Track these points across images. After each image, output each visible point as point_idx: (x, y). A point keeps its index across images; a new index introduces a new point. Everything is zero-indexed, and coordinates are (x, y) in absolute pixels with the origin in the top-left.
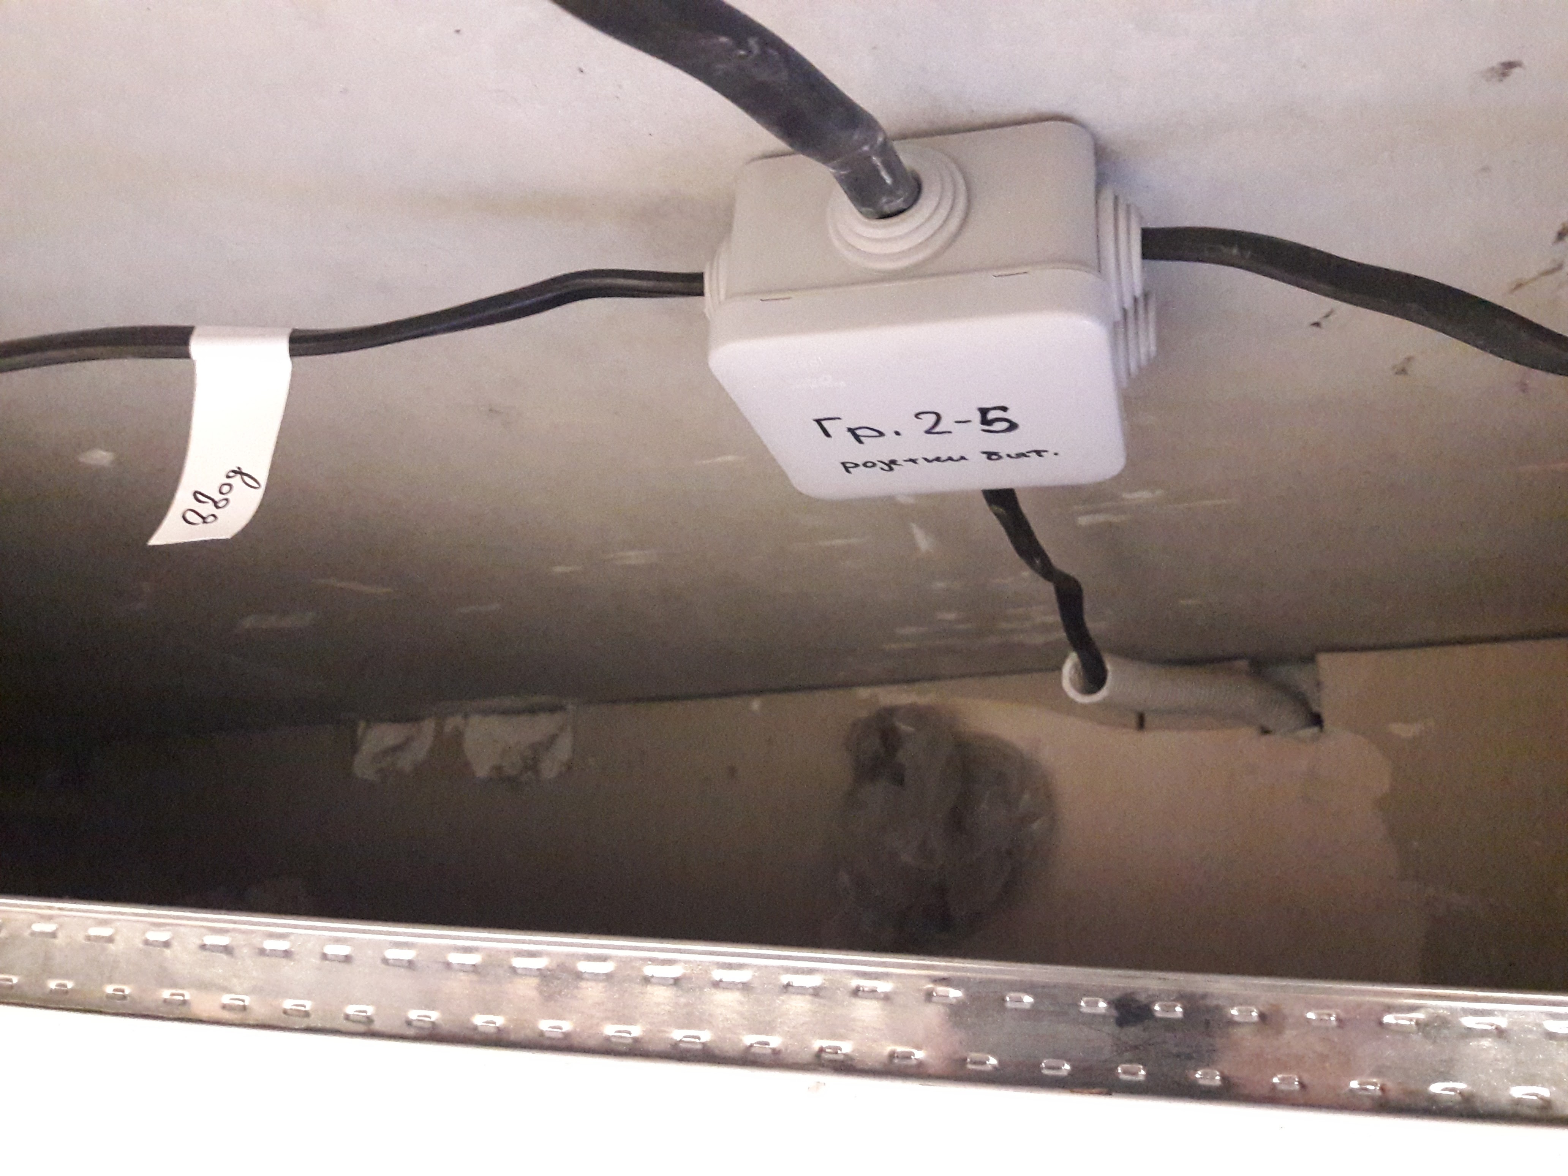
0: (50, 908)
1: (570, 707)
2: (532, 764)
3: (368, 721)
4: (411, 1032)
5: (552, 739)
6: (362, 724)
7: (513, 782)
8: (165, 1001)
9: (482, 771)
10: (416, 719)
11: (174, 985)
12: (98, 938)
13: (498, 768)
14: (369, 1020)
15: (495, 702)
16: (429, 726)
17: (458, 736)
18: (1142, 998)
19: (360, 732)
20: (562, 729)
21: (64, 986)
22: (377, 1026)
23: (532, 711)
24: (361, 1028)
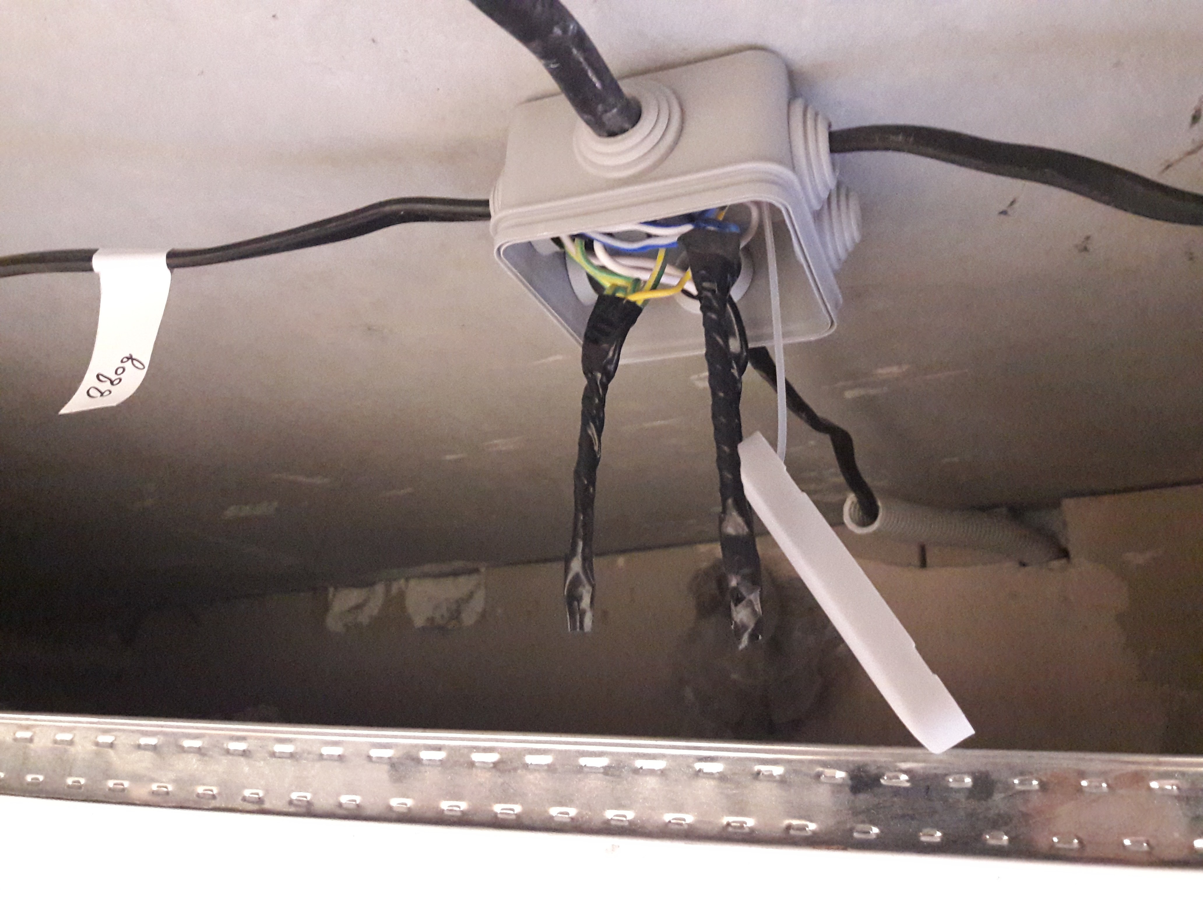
0: (27, 719)
1: (483, 570)
2: (456, 614)
3: (336, 588)
4: (292, 809)
5: (471, 595)
6: (331, 590)
7: (442, 629)
8: (110, 789)
9: (419, 621)
10: (371, 584)
11: (116, 777)
12: (62, 742)
13: (431, 620)
14: (260, 801)
15: (427, 568)
16: (380, 588)
17: (402, 595)
18: (873, 770)
19: (330, 596)
20: (478, 586)
21: (37, 779)
22: (267, 806)
23: (455, 574)
24: (255, 807)
